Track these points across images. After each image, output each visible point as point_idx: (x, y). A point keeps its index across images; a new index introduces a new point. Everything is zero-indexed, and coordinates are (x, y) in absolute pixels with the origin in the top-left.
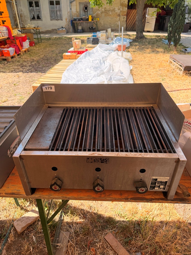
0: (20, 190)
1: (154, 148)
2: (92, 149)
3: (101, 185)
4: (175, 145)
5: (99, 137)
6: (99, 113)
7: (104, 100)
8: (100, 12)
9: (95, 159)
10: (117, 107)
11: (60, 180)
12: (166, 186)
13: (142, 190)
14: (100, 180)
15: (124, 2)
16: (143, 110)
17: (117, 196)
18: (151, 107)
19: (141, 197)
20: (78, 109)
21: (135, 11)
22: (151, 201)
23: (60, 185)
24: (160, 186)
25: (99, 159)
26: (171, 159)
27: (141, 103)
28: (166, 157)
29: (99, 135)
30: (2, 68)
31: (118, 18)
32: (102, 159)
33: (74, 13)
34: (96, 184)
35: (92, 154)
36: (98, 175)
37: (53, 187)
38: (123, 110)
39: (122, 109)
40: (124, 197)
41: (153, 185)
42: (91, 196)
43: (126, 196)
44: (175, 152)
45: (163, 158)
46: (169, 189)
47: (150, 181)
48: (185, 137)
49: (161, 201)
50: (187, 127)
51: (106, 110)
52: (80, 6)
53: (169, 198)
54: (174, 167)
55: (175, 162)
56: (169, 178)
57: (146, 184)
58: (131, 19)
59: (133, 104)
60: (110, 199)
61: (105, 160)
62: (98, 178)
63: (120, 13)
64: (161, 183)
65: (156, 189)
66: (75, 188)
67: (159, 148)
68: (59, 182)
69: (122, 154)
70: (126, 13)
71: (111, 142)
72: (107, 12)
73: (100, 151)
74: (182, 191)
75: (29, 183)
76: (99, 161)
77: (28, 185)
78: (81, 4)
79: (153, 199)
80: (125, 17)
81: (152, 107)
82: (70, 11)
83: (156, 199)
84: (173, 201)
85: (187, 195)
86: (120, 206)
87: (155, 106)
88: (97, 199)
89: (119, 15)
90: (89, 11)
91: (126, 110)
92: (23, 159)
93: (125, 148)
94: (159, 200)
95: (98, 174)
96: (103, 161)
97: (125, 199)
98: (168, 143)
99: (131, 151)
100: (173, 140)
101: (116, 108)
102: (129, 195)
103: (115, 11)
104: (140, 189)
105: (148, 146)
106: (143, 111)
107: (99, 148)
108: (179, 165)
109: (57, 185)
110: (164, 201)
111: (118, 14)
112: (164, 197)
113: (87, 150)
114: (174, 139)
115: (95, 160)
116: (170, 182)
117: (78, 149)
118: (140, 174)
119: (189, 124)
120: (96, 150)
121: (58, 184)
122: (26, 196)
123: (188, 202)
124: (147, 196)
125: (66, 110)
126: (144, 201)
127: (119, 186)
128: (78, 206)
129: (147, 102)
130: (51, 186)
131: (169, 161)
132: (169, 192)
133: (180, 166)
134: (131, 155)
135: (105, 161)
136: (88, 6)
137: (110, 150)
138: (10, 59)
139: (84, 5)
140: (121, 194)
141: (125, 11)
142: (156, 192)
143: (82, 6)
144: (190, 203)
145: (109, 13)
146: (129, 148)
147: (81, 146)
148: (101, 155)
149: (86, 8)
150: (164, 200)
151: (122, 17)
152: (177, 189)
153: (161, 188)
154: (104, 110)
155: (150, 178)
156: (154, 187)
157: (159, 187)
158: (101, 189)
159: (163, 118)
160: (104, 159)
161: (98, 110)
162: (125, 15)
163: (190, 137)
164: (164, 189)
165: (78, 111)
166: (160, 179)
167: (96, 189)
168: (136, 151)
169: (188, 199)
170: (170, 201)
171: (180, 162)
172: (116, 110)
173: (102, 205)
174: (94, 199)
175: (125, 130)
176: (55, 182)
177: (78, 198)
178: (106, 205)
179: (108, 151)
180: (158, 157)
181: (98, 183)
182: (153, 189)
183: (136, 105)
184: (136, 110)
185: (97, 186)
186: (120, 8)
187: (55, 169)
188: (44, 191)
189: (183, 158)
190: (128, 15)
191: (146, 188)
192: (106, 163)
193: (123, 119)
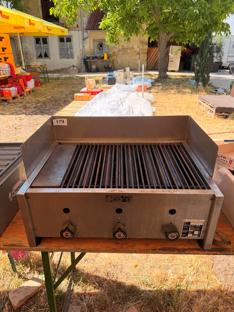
0: (22, 240)
1: (185, 184)
2: (111, 186)
3: (123, 230)
4: (209, 181)
5: (120, 174)
6: (119, 149)
7: (124, 136)
8: (116, 50)
9: (115, 196)
10: (140, 143)
11: (72, 225)
12: (201, 232)
13: (172, 236)
14: (121, 225)
15: (144, 39)
16: (170, 146)
17: (143, 247)
18: (179, 143)
19: (171, 247)
20: (94, 145)
21: (156, 49)
22: (184, 253)
23: (72, 231)
24: (194, 232)
25: (120, 197)
26: (206, 196)
27: (167, 139)
28: (199, 193)
29: (120, 172)
31: (138, 56)
32: (124, 197)
33: (87, 51)
34: (116, 229)
35: (111, 191)
36: (119, 218)
37: (64, 234)
38: (147, 146)
39: (146, 145)
40: (151, 248)
41: (186, 231)
42: (110, 247)
43: (153, 246)
44: (209, 188)
45: (195, 194)
46: (205, 235)
47: (182, 226)
48: (220, 174)
49: (196, 251)
50: (222, 162)
51: (127, 147)
52: (94, 43)
53: (205, 248)
54: (210, 206)
55: (211, 199)
56: (204, 220)
57: (177, 229)
58: (153, 57)
59: (158, 140)
60: (133, 250)
61: (128, 198)
62: (119, 222)
63: (139, 51)
64: (195, 227)
65: (190, 235)
66: (91, 236)
67: (190, 184)
68: (71, 228)
69: (148, 190)
70: (146, 52)
71: (134, 179)
72: (125, 50)
73: (121, 188)
74: (220, 238)
75: (34, 230)
76: (120, 200)
77: (33, 232)
78: (95, 42)
79: (187, 250)
80: (146, 55)
81: (181, 143)
82: (83, 49)
83: (190, 249)
84: (211, 251)
85: (227, 242)
86: (146, 272)
87: (184, 143)
88: (118, 250)
89: (139, 54)
90: (104, 48)
91: (151, 146)
92: (29, 198)
93: (151, 185)
94: (193, 251)
95: (119, 217)
96: (125, 199)
97: (152, 250)
98: (201, 179)
99: (158, 188)
100: (206, 176)
101: (138, 144)
102: (157, 245)
103: (134, 49)
104: (170, 235)
105: (178, 184)
106: (170, 147)
107: (120, 185)
108: (216, 203)
109: (69, 231)
110: (199, 252)
111: (137, 52)
112: (200, 246)
113: (106, 187)
114: (207, 175)
115: (115, 198)
116: (205, 227)
117: (95, 186)
118: (169, 216)
119: (224, 158)
120: (117, 186)
122: (29, 247)
123: (229, 253)
124: (179, 246)
125: (80, 147)
126: (176, 252)
127: (145, 232)
128: (91, 273)
129: (174, 138)
130: (62, 232)
131: (203, 199)
132: (205, 240)
133: (216, 205)
134: (158, 191)
135: (128, 199)
136: (104, 44)
137: (133, 187)
138: (11, 100)
139: (98, 43)
140: (147, 245)
141: (145, 49)
142: (190, 241)
143: (97, 44)
144: (232, 254)
145: (127, 51)
146: (155, 185)
147: (98, 182)
148: (123, 192)
149: (101, 46)
150: (200, 251)
151: (142, 55)
152: (214, 236)
153: (195, 235)
154: (124, 147)
155: (182, 221)
156: (187, 234)
157: (193, 233)
158: (122, 235)
159: (193, 155)
160: (126, 197)
161: (118, 146)
162: (145, 54)
163: (226, 173)
164: (199, 235)
165: (94, 147)
166: (195, 222)
167: (117, 235)
168: (164, 188)
169: (229, 249)
170: (206, 252)
171: (217, 199)
172: (139, 146)
173: (122, 270)
174: (114, 251)
175: (151, 167)
176: (67, 226)
177: (95, 250)
178: (127, 271)
179: (131, 187)
180: (190, 194)
181: (120, 227)
182: (185, 235)
183: (161, 141)
184: (162, 146)
185: (118, 231)
186: (140, 46)
187: (66, 211)
188: (52, 242)
189: (219, 194)
190: (148, 53)
191: (177, 233)
192: (129, 202)
193: (147, 155)
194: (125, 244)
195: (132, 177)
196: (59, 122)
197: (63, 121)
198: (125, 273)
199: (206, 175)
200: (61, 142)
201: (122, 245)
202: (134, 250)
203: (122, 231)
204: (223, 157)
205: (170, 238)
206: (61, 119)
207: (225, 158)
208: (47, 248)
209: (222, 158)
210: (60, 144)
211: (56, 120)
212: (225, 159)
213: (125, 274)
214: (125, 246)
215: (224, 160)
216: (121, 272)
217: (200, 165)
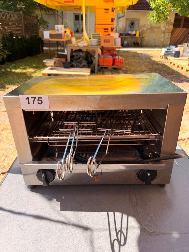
8: (145, 29)
31: (163, 35)
33: (120, 28)
58: (175, 36)
70: (171, 31)
72: (152, 29)
80: (170, 34)
90: (135, 27)
103: (160, 29)
111: (163, 31)
141: (170, 28)
143: (129, 22)
149: (132, 24)
151: (167, 34)
186: (166, 26)
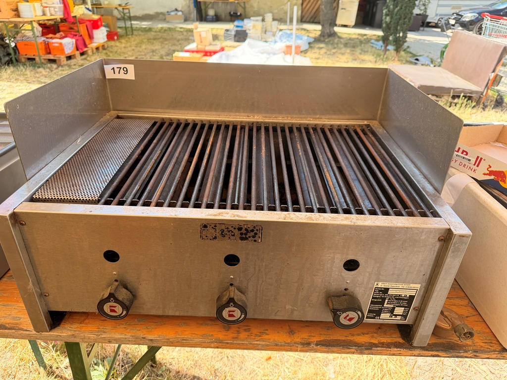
0: (22, 316)
1: (382, 205)
2: (216, 205)
3: (239, 303)
4: (433, 199)
5: (238, 179)
6: (241, 133)
7: (253, 108)
9: (223, 227)
10: (284, 124)
11: (126, 288)
12: (409, 310)
13: (348, 318)
14: (237, 291)
16: (347, 131)
17: (281, 337)
18: (366, 125)
19: (344, 338)
20: (189, 124)
22: (370, 351)
23: (125, 301)
24: (394, 308)
25: (235, 228)
26: (430, 231)
27: (341, 117)
28: (416, 226)
29: (238, 176)
30: (46, 77)
32: (244, 229)
34: (225, 299)
35: (215, 215)
36: (232, 277)
37: (106, 308)
38: (299, 129)
39: (297, 128)
40: (299, 340)
41: (377, 307)
42: (212, 335)
43: (303, 335)
44: (435, 214)
45: (407, 228)
46: (417, 317)
47: (369, 295)
48: (453, 186)
49: (395, 349)
50: (458, 162)
51: (259, 129)
53: (415, 345)
54: (435, 254)
55: (440, 240)
56: (418, 286)
57: (360, 303)
59: (322, 119)
60: (261, 343)
61: (252, 231)
62: (232, 285)
64: (398, 298)
65: (385, 316)
66: (171, 313)
67: (393, 206)
68: (123, 295)
69: (299, 216)
71: (268, 192)
73: (237, 209)
74: (450, 323)
75: (43, 295)
76: (234, 235)
77: (40, 301)
79: (376, 346)
81: (368, 126)
83: (382, 345)
84: (427, 350)
85: (464, 334)
86: (286, 370)
87: (375, 124)
88: (227, 343)
91: (307, 129)
92: (22, 224)
93: (305, 205)
94: (390, 348)
95: (232, 272)
96: (246, 234)
97: (303, 344)
98: (415, 195)
99: (322, 210)
100: (427, 190)
101: (282, 125)
102: (312, 334)
104: (344, 315)
105: (365, 205)
106: (346, 133)
107: (236, 203)
108: (451, 248)
109: (117, 301)
110: (402, 351)
112: (403, 339)
113: (204, 205)
114: (429, 188)
115: (223, 231)
116: (419, 298)
117: (179, 203)
118: (343, 274)
119: (462, 153)
120: (229, 205)
121: (120, 299)
122: (34, 332)
123: (465, 354)
124: (360, 337)
125: (158, 127)
126: (353, 350)
127: (288, 307)
128: (185, 370)
129: (356, 117)
130: (101, 303)
131: (423, 237)
132: (418, 326)
133: (453, 252)
134: (322, 218)
135: (252, 234)
137: (265, 207)
140: (291, 332)
142: (381, 327)
144: (470, 356)
146: (316, 206)
147: (188, 197)
148: (242, 217)
150: (404, 348)
152: (439, 320)
153: (396, 315)
154: (253, 130)
155: (370, 286)
156: (378, 313)
157: (392, 311)
158: (237, 313)
159: (395, 147)
160: (249, 229)
161: (239, 127)
163: (466, 186)
164: (404, 316)
165: (190, 127)
166: (397, 289)
167: (225, 314)
168: (335, 211)
169: (465, 346)
170: (417, 352)
171: (455, 240)
172: (283, 130)
173: (243, 366)
174: (220, 344)
175: (306, 169)
176: (112, 291)
177: (178, 342)
178: (252, 367)
179: (260, 208)
180: (395, 226)
181: (232, 296)
182: (375, 316)
183: (329, 120)
184: (331, 130)
185: (227, 305)
187: (111, 256)
188: (87, 321)
189: (460, 228)
191: (359, 313)
192: (255, 241)
193: (299, 145)
194: (245, 330)
195: (265, 188)
196: (117, 70)
197: (125, 69)
198: (248, 371)
199: (426, 187)
200: (121, 114)
201: (238, 332)
202: (264, 343)
203: (236, 305)
204: (461, 151)
205: (343, 321)
206: (122, 66)
207: (465, 153)
208: (73, 335)
209: (459, 154)
210: (118, 117)
211: (111, 66)
212: (467, 155)
213: (247, 374)
214: (243, 335)
215: (464, 158)
216: (240, 370)
217: (412, 166)
